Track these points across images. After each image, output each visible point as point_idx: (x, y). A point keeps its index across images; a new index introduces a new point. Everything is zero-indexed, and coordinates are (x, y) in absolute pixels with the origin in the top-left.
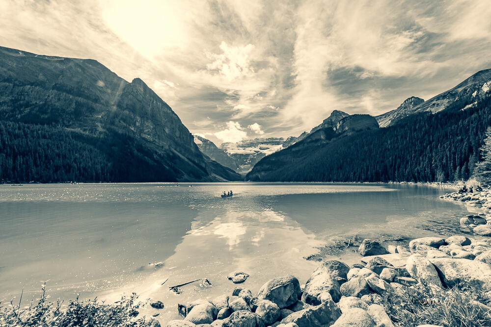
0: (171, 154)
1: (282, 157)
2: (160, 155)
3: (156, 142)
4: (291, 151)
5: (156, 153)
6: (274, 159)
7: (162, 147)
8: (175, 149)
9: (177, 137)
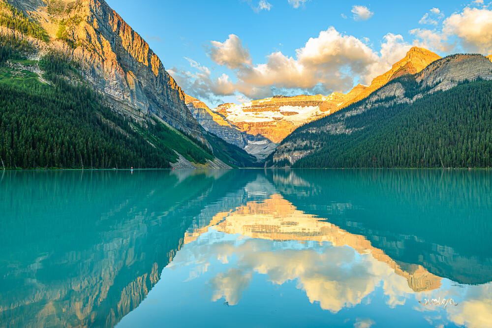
0: (154, 123)
1: (329, 127)
2: (137, 125)
3: (128, 102)
4: (343, 116)
5: (132, 121)
6: (314, 132)
7: (139, 110)
8: (157, 115)
9: (158, 95)
